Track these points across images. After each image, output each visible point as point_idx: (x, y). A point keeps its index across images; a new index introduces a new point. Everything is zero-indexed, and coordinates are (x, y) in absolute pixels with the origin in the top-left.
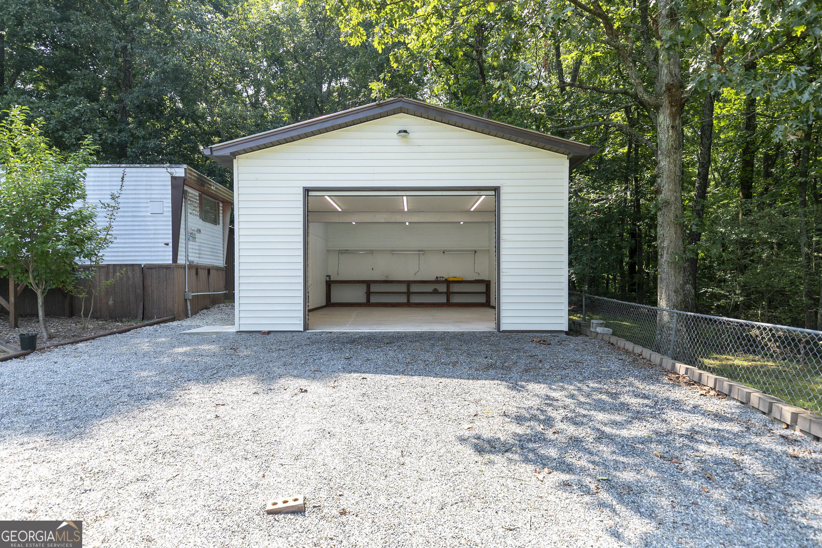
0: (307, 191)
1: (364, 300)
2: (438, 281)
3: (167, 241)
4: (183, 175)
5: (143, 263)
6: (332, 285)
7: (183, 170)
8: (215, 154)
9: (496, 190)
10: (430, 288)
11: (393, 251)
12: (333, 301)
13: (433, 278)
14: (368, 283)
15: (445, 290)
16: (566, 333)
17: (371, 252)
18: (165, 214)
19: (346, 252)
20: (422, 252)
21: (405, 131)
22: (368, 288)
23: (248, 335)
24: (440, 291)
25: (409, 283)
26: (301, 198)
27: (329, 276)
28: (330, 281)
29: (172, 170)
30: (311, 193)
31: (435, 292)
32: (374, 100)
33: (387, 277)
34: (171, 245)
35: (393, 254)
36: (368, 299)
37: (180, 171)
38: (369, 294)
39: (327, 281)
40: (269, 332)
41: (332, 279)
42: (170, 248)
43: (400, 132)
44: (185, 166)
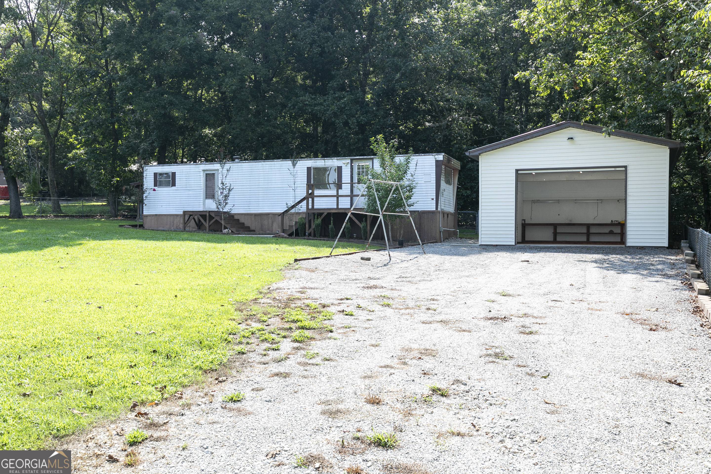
0: (517, 171)
1: (552, 239)
2: (612, 224)
3: (432, 197)
4: (442, 159)
5: (420, 210)
6: (526, 227)
7: (442, 156)
8: (471, 154)
9: (626, 167)
10: (607, 230)
11: (576, 200)
12: (527, 239)
13: (609, 222)
14: (555, 226)
15: (620, 232)
16: (667, 248)
17: (558, 201)
18: (432, 182)
19: (538, 201)
20: (600, 201)
21: (572, 138)
22: (555, 229)
23: (486, 247)
24: (615, 232)
25: (588, 226)
26: (514, 175)
27: (524, 220)
28: (525, 224)
29: (436, 156)
30: (519, 172)
31: (611, 233)
32: (554, 123)
33: (570, 221)
34: (435, 199)
35: (576, 203)
36: (555, 238)
37: (440, 157)
38: (555, 234)
39: (522, 224)
40: (497, 245)
41: (526, 222)
42: (434, 201)
43: (569, 139)
44: (443, 154)
